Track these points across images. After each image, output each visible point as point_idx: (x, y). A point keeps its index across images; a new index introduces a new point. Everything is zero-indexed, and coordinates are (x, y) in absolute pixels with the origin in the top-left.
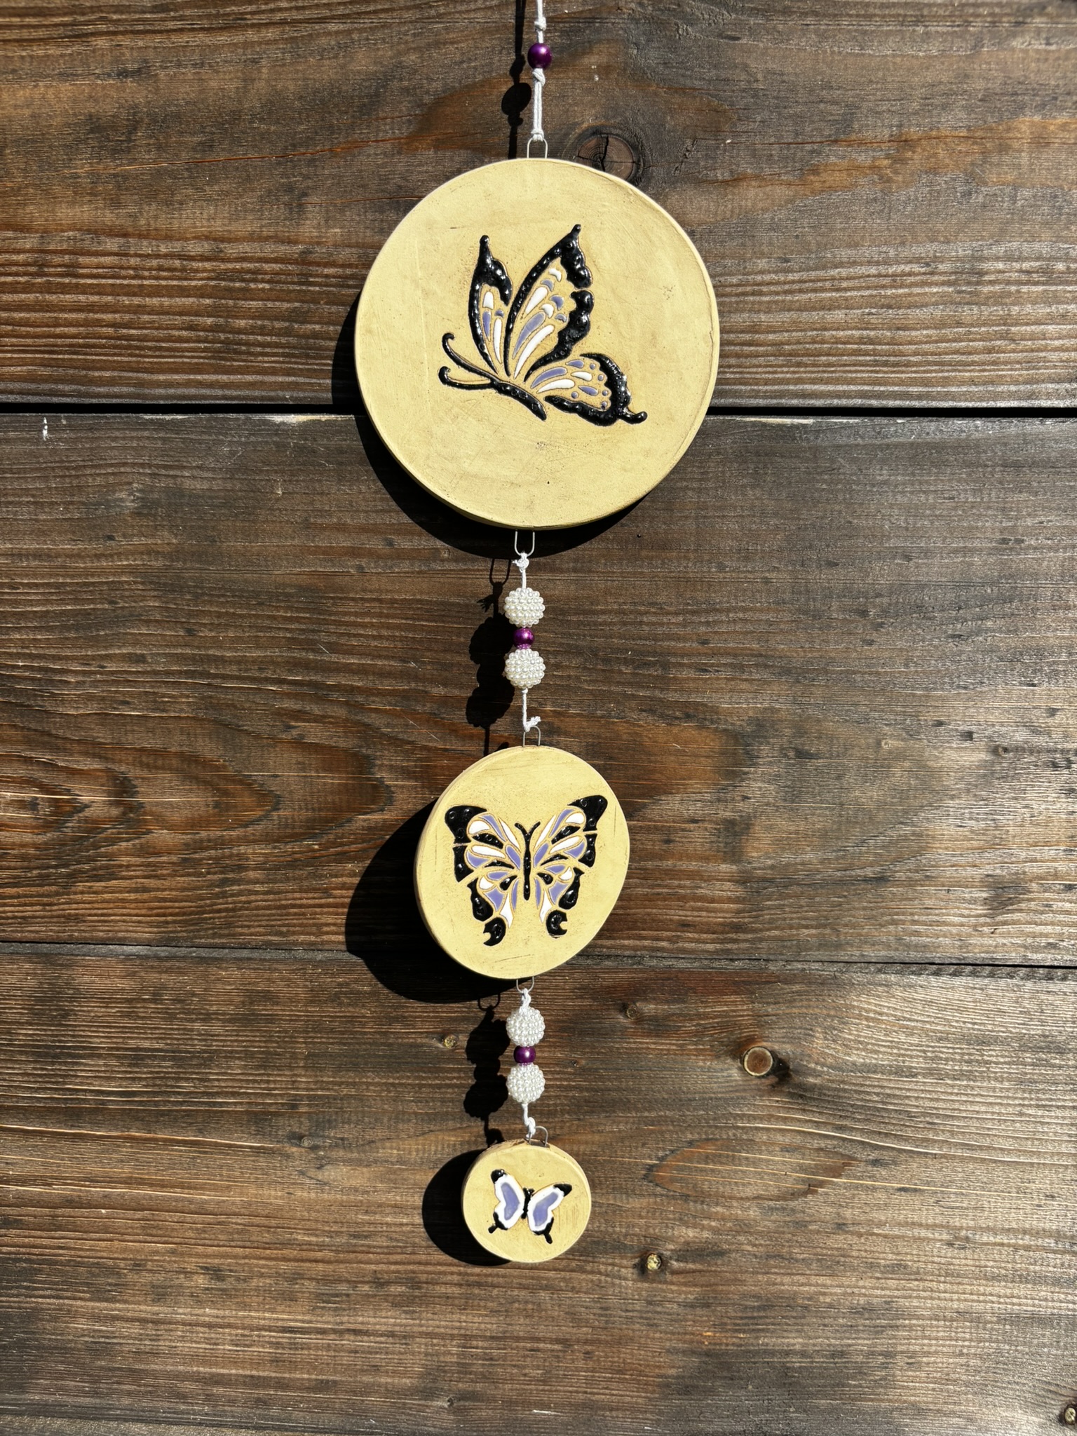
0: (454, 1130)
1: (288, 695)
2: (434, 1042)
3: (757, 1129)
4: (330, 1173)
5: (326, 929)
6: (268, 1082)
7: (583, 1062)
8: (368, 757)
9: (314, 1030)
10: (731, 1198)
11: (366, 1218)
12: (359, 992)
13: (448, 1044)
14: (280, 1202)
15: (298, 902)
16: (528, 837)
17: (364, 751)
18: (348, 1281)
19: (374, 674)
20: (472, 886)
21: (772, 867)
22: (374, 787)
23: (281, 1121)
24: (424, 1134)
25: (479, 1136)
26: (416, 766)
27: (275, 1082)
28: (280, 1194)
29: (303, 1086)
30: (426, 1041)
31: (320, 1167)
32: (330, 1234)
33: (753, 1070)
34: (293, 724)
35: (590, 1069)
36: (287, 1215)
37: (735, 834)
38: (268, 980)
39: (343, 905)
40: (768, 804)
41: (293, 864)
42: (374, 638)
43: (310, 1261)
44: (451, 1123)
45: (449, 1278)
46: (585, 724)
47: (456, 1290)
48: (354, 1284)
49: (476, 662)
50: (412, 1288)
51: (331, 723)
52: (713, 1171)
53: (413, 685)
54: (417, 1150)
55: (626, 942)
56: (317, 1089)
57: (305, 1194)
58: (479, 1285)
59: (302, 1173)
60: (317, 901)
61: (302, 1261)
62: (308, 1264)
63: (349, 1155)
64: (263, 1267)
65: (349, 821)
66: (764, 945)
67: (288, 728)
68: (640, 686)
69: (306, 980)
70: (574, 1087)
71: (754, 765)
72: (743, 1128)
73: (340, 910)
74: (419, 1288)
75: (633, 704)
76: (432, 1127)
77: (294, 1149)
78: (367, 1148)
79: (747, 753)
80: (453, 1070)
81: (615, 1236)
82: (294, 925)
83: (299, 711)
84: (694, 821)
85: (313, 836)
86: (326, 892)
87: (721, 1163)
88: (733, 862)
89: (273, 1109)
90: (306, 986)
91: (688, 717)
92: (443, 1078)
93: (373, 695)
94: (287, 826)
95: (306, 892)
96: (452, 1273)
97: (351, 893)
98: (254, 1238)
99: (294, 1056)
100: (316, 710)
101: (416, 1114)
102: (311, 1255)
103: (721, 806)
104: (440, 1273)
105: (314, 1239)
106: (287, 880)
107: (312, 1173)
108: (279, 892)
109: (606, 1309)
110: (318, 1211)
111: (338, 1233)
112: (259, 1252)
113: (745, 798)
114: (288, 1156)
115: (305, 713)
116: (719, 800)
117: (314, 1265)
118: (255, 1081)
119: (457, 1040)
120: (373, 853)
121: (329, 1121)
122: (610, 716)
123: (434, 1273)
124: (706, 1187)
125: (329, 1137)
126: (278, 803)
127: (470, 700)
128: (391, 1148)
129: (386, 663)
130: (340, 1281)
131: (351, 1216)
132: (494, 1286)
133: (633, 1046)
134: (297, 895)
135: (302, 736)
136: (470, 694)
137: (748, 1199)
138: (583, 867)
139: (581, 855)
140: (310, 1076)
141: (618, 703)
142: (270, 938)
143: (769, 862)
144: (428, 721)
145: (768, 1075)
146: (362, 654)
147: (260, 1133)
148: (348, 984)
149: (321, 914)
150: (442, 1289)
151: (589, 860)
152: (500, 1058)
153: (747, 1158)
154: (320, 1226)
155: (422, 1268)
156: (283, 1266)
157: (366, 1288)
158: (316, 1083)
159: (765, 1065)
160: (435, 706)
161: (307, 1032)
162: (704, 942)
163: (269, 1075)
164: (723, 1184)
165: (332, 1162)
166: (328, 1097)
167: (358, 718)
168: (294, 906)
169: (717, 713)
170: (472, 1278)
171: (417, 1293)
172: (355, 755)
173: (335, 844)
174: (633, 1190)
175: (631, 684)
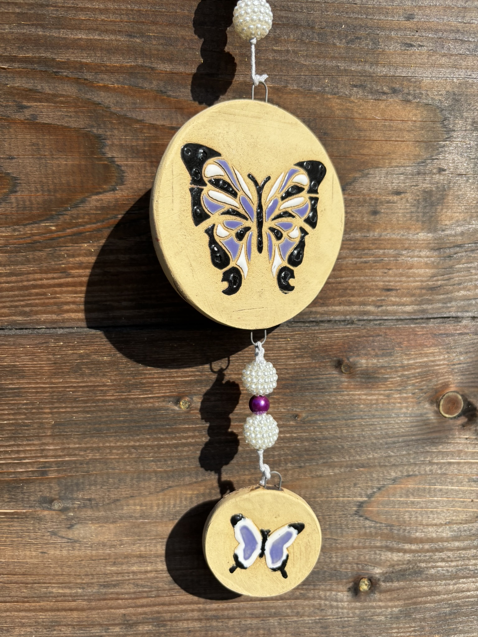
0: (190, 484)
1: (19, 74)
2: (171, 406)
3: (450, 464)
4: (79, 532)
5: (66, 307)
6: (18, 452)
7: (304, 415)
8: (98, 137)
9: (59, 401)
10: (428, 525)
11: (114, 568)
12: (99, 362)
13: (183, 406)
14: (35, 561)
15: (39, 282)
16: (260, 190)
17: (95, 131)
18: (101, 625)
19: (102, 49)
20: (210, 232)
21: (462, 234)
22: (106, 167)
23: (32, 487)
24: (163, 490)
25: (213, 488)
26: (144, 145)
27: (25, 451)
28: (34, 554)
29: (51, 453)
30: (161, 404)
31: (70, 527)
32: (82, 586)
33: (447, 413)
34: (25, 103)
35: (309, 422)
36: (43, 572)
37: (432, 205)
38: (13, 355)
39: (81, 284)
40: (460, 175)
41: (33, 246)
42: (101, 11)
43: (65, 610)
44: (187, 479)
45: (190, 614)
46: (301, 100)
47: (197, 625)
48: (106, 627)
49: (200, 37)
50: (158, 625)
51: (62, 102)
52: (413, 503)
53: (140, 62)
54: (158, 505)
55: (337, 308)
56: (65, 455)
57: (58, 552)
58: (217, 618)
59: (54, 533)
60: (56, 281)
61: (58, 610)
62: (64, 613)
63: (97, 514)
64: (23, 617)
65: (83, 201)
66: (453, 303)
67: (22, 108)
68: (352, 60)
69: (49, 353)
70: (296, 439)
71: (449, 138)
72: (437, 464)
73: (79, 289)
74: (165, 626)
75: (345, 79)
76: (171, 483)
77: (46, 513)
78: (113, 506)
79: (444, 126)
80: (188, 430)
81: (332, 566)
82: (36, 305)
83: (30, 90)
84: (398, 193)
85: (50, 218)
86: (65, 272)
87: (420, 496)
88: (430, 231)
89: (24, 477)
90: (49, 359)
91: (394, 91)
92: (180, 438)
93: (102, 72)
94: (25, 208)
95: (46, 272)
96: (193, 611)
97: (88, 272)
98: (13, 594)
99: (41, 426)
100: (47, 88)
101: (156, 472)
102: (66, 605)
103: (420, 178)
104: (182, 611)
105: (67, 591)
106: (28, 261)
107: (63, 533)
108: (21, 274)
109: (326, 628)
110: (70, 566)
111: (90, 585)
112: (19, 605)
113: (441, 170)
114: (40, 519)
115: (36, 91)
116: (419, 173)
117: (69, 613)
118: (6, 452)
119: (191, 402)
120: (107, 232)
121: (77, 485)
122: (324, 92)
123: (177, 612)
124: (407, 516)
125: (78, 499)
126: (15, 185)
127: (196, 77)
128: (135, 505)
129: (113, 37)
130: (93, 625)
131: (101, 569)
132: (229, 618)
133: (346, 398)
134: (38, 276)
135: (34, 117)
136: (194, 71)
137: (441, 525)
138: (307, 228)
139: (306, 216)
140: (57, 444)
141: (332, 78)
142: (14, 318)
143: (459, 229)
144: (155, 99)
145: (459, 416)
146: (90, 30)
147: (13, 500)
148: (88, 355)
149: (61, 293)
150: (185, 625)
151: (312, 222)
152: (231, 416)
153: (441, 490)
154: (72, 580)
155: (166, 608)
156: (42, 616)
157: (117, 629)
158: (63, 449)
159: (457, 408)
160: (162, 84)
161: (53, 403)
162: (403, 305)
163: (18, 445)
164: (421, 514)
165: (81, 521)
166: (75, 462)
167: (88, 96)
168: (35, 287)
169: (420, 88)
170: (210, 613)
171: (162, 630)
172: (87, 135)
173: (71, 225)
174: (347, 525)
175: (344, 58)
